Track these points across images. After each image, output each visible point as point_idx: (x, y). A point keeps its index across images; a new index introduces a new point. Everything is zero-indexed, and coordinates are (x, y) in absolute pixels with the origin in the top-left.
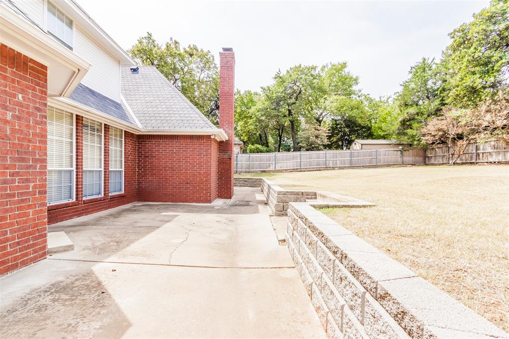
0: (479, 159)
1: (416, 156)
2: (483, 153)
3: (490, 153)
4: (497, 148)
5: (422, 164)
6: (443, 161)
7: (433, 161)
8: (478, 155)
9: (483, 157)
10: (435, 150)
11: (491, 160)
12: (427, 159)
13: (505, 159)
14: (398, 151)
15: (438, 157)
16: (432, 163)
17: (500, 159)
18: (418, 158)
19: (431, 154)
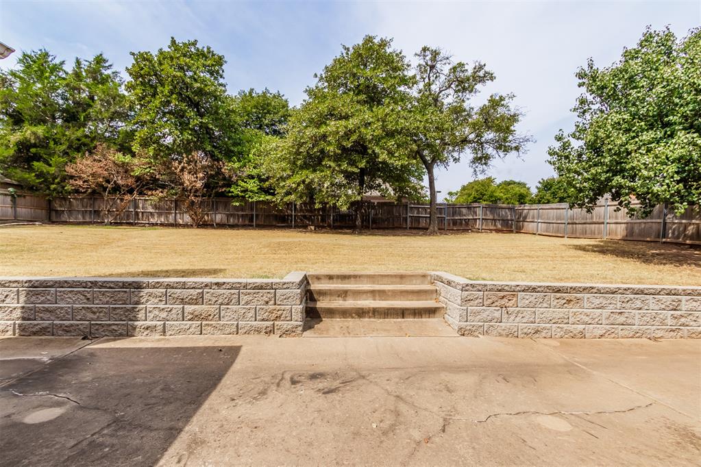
0: (139, 219)
1: (38, 207)
2: (142, 212)
3: (151, 213)
4: (159, 208)
5: (46, 221)
6: (84, 218)
7: (65, 217)
8: (137, 214)
9: (143, 216)
10: (70, 202)
11: (152, 220)
12: (53, 214)
13: (168, 221)
14: (6, 195)
15: (75, 213)
16: (63, 219)
17: (163, 220)
18: (39, 211)
19: (61, 206)
